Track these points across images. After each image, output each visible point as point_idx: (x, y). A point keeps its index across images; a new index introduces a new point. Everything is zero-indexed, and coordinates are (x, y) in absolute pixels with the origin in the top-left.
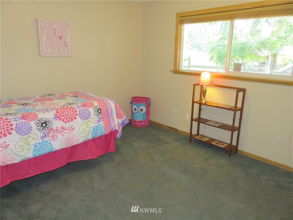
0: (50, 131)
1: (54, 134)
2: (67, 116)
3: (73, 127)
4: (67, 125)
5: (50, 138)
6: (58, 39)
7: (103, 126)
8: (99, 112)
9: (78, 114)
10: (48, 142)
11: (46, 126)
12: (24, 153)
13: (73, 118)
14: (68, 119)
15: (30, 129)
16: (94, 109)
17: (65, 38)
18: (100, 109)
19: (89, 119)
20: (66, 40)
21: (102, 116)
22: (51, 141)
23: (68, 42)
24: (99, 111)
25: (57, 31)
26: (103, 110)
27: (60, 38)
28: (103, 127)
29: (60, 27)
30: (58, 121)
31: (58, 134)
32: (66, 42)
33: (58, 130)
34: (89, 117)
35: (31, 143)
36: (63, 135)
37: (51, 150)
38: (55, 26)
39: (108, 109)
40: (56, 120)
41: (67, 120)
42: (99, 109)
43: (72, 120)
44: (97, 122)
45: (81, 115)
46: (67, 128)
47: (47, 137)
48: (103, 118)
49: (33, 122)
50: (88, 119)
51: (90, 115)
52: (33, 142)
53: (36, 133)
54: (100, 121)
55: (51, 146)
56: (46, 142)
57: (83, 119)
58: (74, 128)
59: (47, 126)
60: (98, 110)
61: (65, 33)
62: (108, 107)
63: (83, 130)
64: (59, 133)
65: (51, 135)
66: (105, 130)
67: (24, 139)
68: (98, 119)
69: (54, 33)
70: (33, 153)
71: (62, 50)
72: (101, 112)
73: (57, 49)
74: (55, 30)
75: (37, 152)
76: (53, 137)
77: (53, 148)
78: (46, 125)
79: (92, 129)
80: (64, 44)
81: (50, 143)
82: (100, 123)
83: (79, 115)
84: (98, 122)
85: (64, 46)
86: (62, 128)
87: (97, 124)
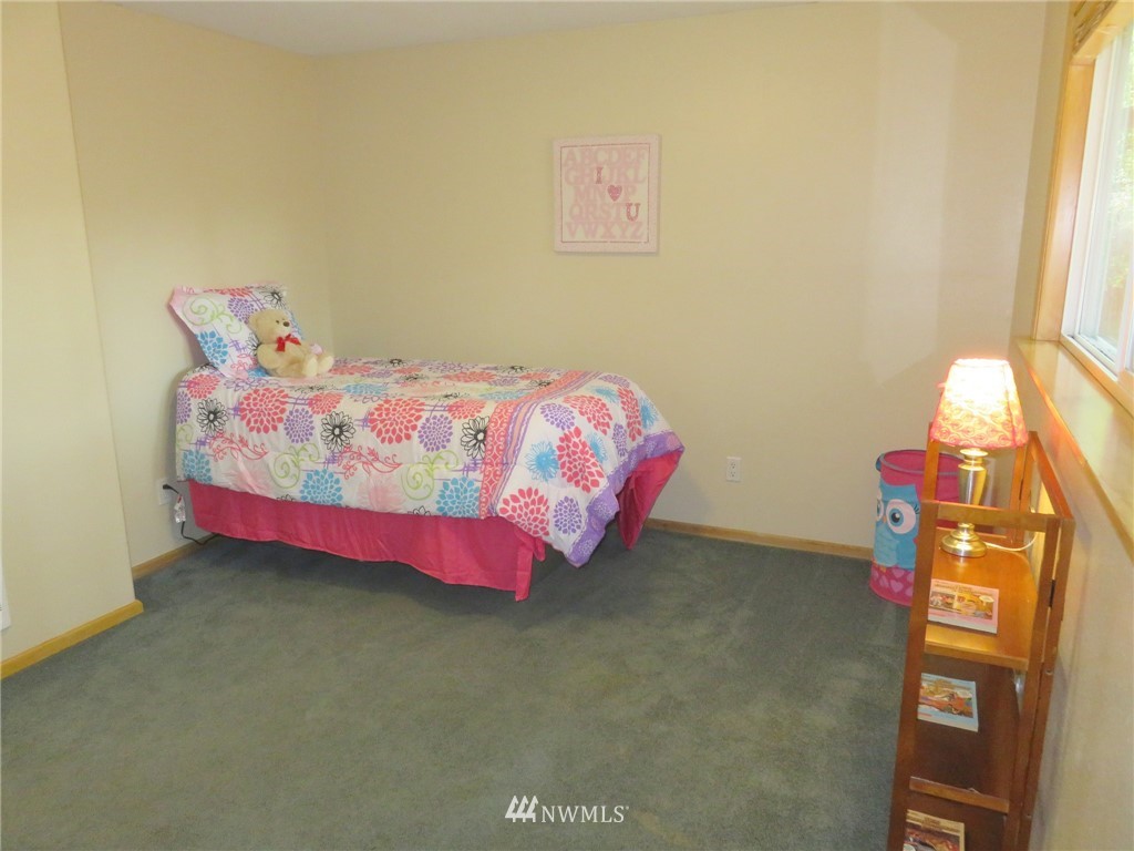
0: (345, 452)
1: (352, 463)
2: (391, 425)
3: (397, 461)
4: (385, 450)
5: (340, 469)
6: (607, 195)
7: (477, 488)
8: (476, 438)
9: (419, 428)
10: (336, 476)
11: (339, 436)
12: (285, 482)
13: (403, 435)
14: (390, 434)
15: (309, 432)
16: (466, 426)
17: (630, 189)
18: (485, 432)
19: (441, 449)
20: (633, 200)
21: (483, 455)
22: (341, 477)
23: (638, 205)
24: (480, 435)
25: (605, 173)
26: (493, 436)
27: (614, 192)
28: (476, 491)
29: (615, 156)
30: (368, 430)
31: (360, 466)
32: (631, 204)
33: (361, 454)
34: (444, 447)
35: (303, 465)
36: (369, 473)
37: (337, 502)
38: (602, 156)
39: (512, 438)
40: (363, 426)
41: (387, 436)
42: (482, 428)
43: (399, 440)
44: (463, 470)
45: (425, 432)
46: (382, 456)
47: (336, 465)
48: (486, 464)
49: (321, 416)
50: (438, 449)
51: (448, 441)
52: (307, 464)
53: (319, 446)
54: (475, 470)
55: (339, 489)
56: (331, 476)
57: (426, 445)
58: (399, 465)
59: (343, 437)
60: (478, 432)
61: (631, 174)
62: (512, 433)
63: (414, 478)
64: (364, 463)
65: (345, 461)
66: (481, 502)
67: (292, 451)
68: (468, 460)
69: (595, 179)
70: (302, 492)
71: (616, 230)
72: (482, 441)
73: (601, 230)
74: (599, 170)
75: (309, 493)
76: (348, 468)
77: (340, 498)
78: (341, 432)
79: (439, 486)
80: (623, 211)
81: (337, 481)
82: (472, 475)
83: (420, 432)
84: (467, 469)
85: (625, 218)
86: (372, 452)
87: (458, 475)
